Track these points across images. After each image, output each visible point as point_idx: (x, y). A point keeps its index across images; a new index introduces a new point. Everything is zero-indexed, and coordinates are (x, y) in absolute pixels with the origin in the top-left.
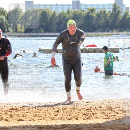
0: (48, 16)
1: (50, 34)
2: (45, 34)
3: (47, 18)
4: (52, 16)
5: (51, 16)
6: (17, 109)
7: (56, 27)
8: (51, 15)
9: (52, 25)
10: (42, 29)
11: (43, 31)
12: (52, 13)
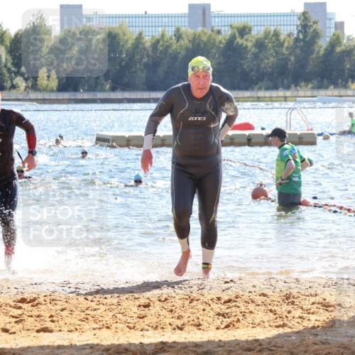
0: (123, 46)
1: (127, 95)
2: (113, 95)
3: (121, 53)
4: (132, 44)
5: (129, 46)
6: (34, 300)
7: (144, 75)
8: (130, 42)
9: (133, 69)
10: (106, 81)
11: (108, 86)
12: (134, 37)
